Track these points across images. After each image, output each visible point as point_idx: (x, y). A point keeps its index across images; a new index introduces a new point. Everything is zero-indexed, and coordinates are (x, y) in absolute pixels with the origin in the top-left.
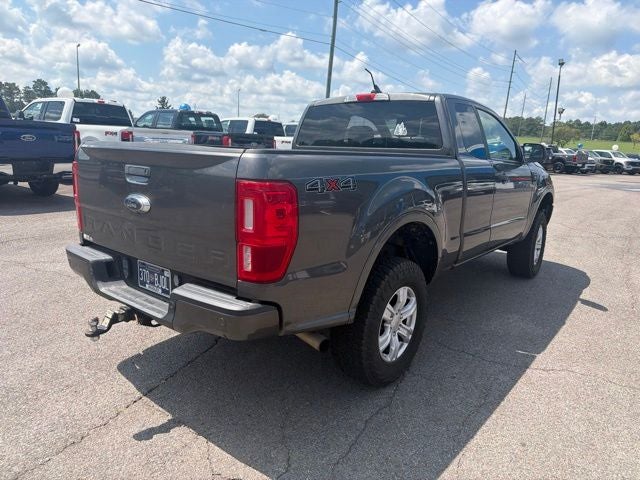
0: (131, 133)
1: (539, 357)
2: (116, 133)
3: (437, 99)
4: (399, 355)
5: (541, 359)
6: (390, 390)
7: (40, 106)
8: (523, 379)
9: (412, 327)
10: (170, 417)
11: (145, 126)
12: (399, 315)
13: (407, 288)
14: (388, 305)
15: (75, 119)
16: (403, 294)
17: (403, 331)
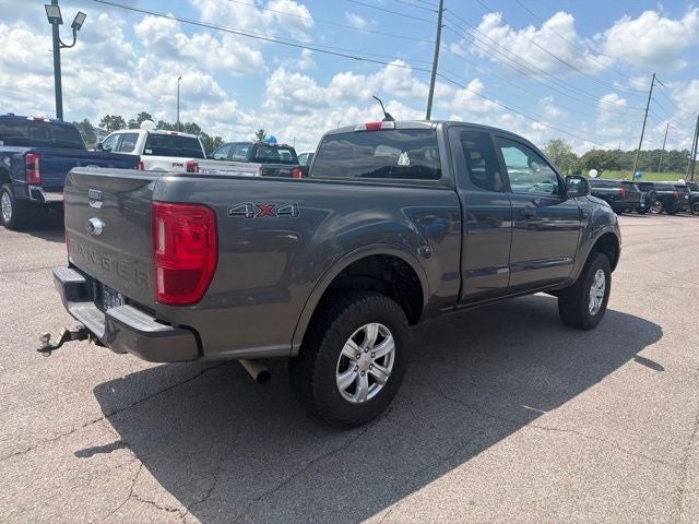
0: (196, 164)
1: (547, 414)
2: (182, 165)
3: (440, 126)
4: (369, 397)
5: (549, 418)
6: (353, 434)
7: (117, 138)
8: (512, 437)
9: (390, 369)
10: (119, 439)
11: (222, 159)
12: (369, 353)
13: (378, 325)
14: (350, 341)
15: (147, 151)
16: (372, 330)
17: (376, 372)
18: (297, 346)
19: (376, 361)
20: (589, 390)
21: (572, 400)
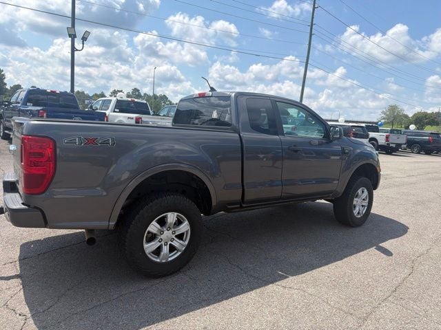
0: (142, 118)
1: (291, 278)
2: (133, 118)
3: (233, 95)
4: (170, 259)
7: (101, 102)
9: (187, 243)
10: (18, 273)
11: (164, 116)
12: (171, 231)
13: (176, 214)
14: (154, 223)
15: (116, 110)
16: (172, 217)
17: (176, 243)
18: (113, 223)
19: (176, 236)
20: (330, 265)
21: (314, 271)
